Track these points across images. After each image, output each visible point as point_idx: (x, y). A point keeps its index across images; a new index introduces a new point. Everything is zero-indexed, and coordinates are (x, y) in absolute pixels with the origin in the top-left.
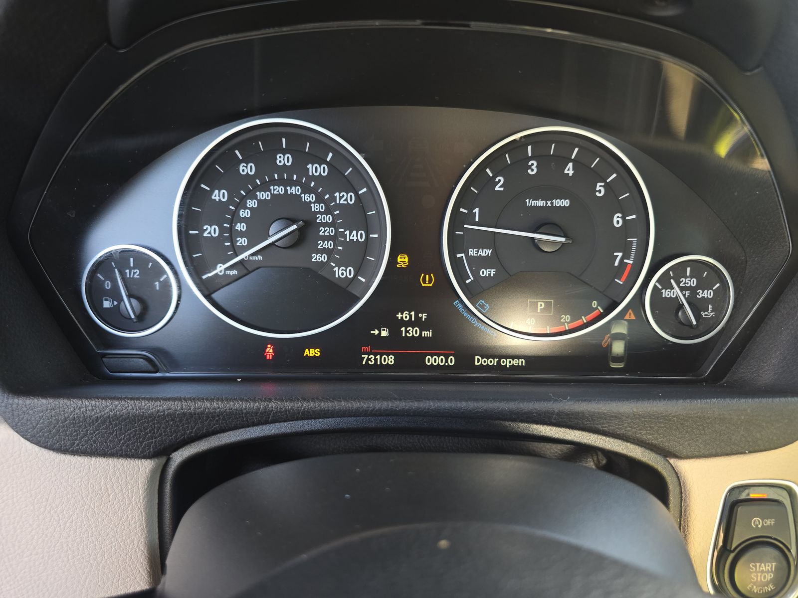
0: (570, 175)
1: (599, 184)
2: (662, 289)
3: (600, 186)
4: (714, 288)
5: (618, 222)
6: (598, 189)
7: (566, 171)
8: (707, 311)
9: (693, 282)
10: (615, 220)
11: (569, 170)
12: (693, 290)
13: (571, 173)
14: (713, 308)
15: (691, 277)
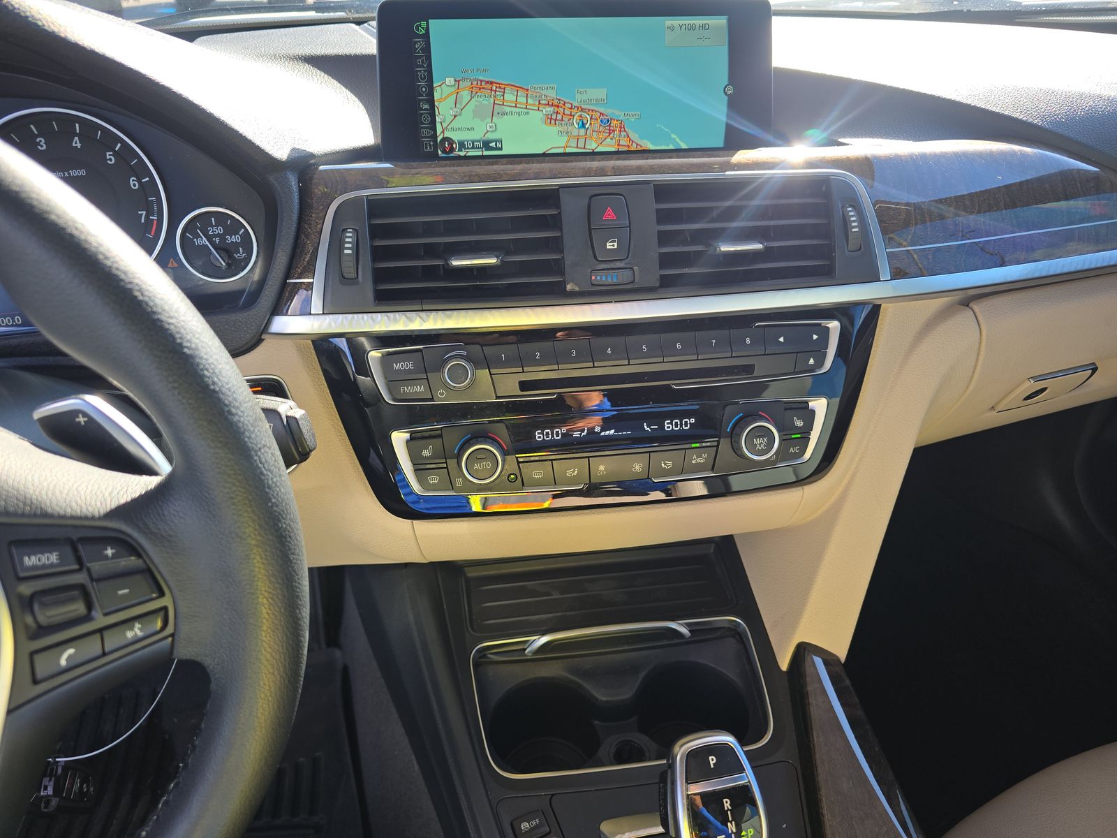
0: (79, 147)
1: (108, 154)
2: (193, 239)
3: (110, 155)
4: (240, 233)
5: (134, 185)
6: (108, 157)
7: (74, 145)
8: (239, 253)
9: (220, 230)
10: (132, 183)
11: (76, 143)
12: (222, 237)
13: (79, 145)
14: (243, 250)
15: (217, 225)
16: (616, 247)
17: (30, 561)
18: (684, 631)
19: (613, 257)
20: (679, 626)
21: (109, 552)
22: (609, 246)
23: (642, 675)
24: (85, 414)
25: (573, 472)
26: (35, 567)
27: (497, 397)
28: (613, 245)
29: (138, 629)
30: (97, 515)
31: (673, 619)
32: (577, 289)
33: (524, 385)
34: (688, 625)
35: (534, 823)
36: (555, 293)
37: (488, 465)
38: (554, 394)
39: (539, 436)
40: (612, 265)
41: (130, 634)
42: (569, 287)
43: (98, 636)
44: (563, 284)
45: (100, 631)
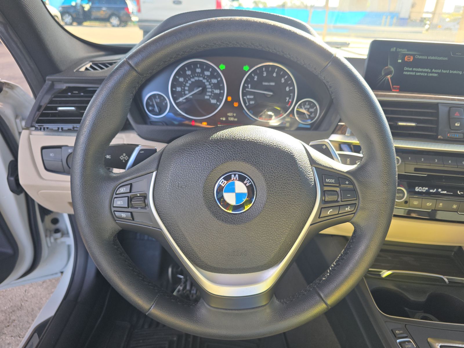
0: (275, 76)
2: (300, 108)
3: (283, 79)
4: (314, 109)
5: (288, 89)
8: (312, 115)
9: (308, 107)
12: (308, 109)
14: (314, 114)
15: (308, 105)
16: (459, 125)
17: (327, 180)
18: (446, 280)
19: (458, 129)
20: (445, 278)
21: (347, 183)
22: (456, 124)
23: (428, 294)
24: (326, 146)
25: (430, 204)
26: (328, 183)
27: (405, 173)
28: (458, 125)
29: (349, 208)
30: (344, 171)
31: (444, 275)
32: (442, 138)
33: (416, 170)
34: (448, 279)
35: (401, 332)
36: (433, 138)
37: (401, 195)
38: (426, 174)
39: (417, 189)
40: (456, 131)
41: (347, 209)
42: (439, 137)
43: (339, 207)
44: (437, 136)
45: (339, 206)
